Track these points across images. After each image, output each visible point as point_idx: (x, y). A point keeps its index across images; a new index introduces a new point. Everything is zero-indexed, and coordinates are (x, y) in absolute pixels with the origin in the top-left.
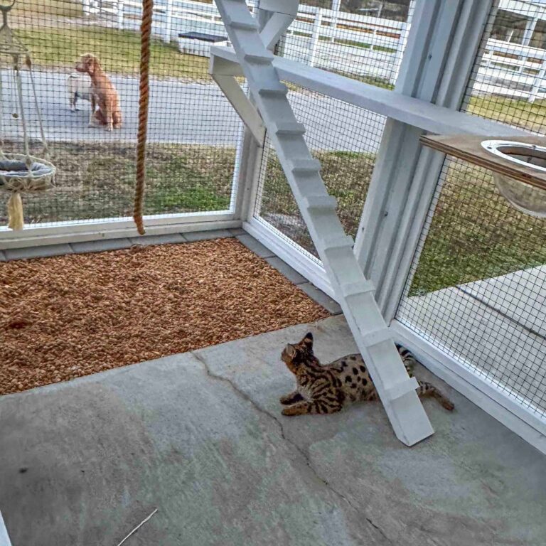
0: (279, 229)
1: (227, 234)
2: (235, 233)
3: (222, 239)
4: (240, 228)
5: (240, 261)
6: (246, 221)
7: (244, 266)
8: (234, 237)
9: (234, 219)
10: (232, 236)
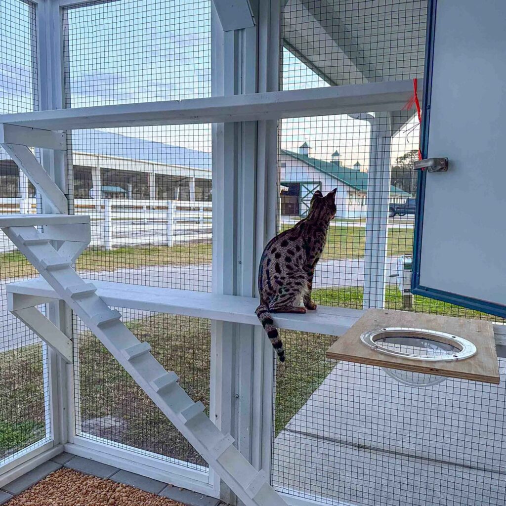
0: (101, 436)
1: (55, 466)
2: (62, 461)
3: (52, 475)
4: (64, 453)
5: (87, 493)
6: (68, 442)
7: (95, 497)
8: (62, 467)
9: (54, 447)
10: (59, 466)
